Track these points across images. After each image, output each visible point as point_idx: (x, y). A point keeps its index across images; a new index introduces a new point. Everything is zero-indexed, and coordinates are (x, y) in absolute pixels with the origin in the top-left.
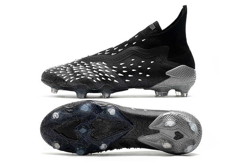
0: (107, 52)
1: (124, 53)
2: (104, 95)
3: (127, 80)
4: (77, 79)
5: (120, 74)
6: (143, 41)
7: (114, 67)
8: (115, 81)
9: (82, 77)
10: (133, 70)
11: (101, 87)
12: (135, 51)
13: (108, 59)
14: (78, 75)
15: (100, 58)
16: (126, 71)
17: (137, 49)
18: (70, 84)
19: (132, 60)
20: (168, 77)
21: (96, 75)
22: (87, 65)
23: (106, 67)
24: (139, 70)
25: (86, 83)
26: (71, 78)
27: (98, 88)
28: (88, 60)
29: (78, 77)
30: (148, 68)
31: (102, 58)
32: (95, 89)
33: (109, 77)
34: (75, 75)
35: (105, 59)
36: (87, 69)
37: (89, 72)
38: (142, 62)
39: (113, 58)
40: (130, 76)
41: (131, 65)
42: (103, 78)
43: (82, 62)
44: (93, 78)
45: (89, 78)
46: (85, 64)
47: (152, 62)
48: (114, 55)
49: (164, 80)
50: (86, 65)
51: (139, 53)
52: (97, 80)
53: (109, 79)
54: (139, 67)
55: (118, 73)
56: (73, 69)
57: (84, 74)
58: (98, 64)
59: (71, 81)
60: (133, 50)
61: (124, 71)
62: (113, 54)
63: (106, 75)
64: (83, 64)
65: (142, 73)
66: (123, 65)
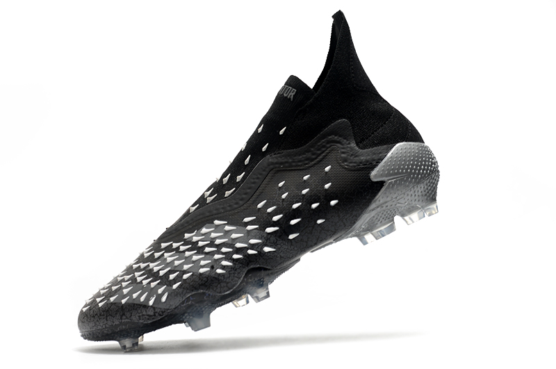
0: (210, 196)
1: (252, 181)
2: (255, 295)
3: (291, 237)
4: (175, 286)
5: (269, 230)
6: (281, 132)
7: (246, 220)
8: (267, 249)
9: (185, 276)
10: (295, 206)
11: (240, 278)
12: (276, 163)
13: (223, 208)
14: (172, 277)
15: (201, 216)
16: (281, 215)
17: (280, 157)
18: (163, 307)
19: (281, 185)
20: (381, 184)
21: (217, 256)
22: (182, 245)
23: (227, 228)
24: (308, 200)
25: (202, 285)
26: (160, 291)
27: (234, 286)
28: (174, 233)
29: (175, 281)
30: (327, 186)
31: (208, 214)
32: (229, 289)
33: (247, 249)
34: (165, 280)
35: (215, 212)
36: (187, 254)
37: (195, 258)
38: (305, 178)
39: (233, 201)
40: (293, 222)
41: (284, 196)
42: (235, 256)
43: (164, 245)
44: (212, 267)
45: (202, 270)
46: (175, 245)
47: (327, 169)
48: (232, 193)
49: (375, 196)
50: (178, 248)
51: (286, 162)
52: (224, 267)
53: (250, 252)
54: (304, 192)
55: (262, 228)
56: (152, 270)
57: (186, 267)
58: (204, 230)
59: (164, 299)
60: (272, 163)
61: (276, 218)
62: (228, 193)
63: (238, 245)
64: (168, 249)
65: (318, 204)
66: (267, 206)
